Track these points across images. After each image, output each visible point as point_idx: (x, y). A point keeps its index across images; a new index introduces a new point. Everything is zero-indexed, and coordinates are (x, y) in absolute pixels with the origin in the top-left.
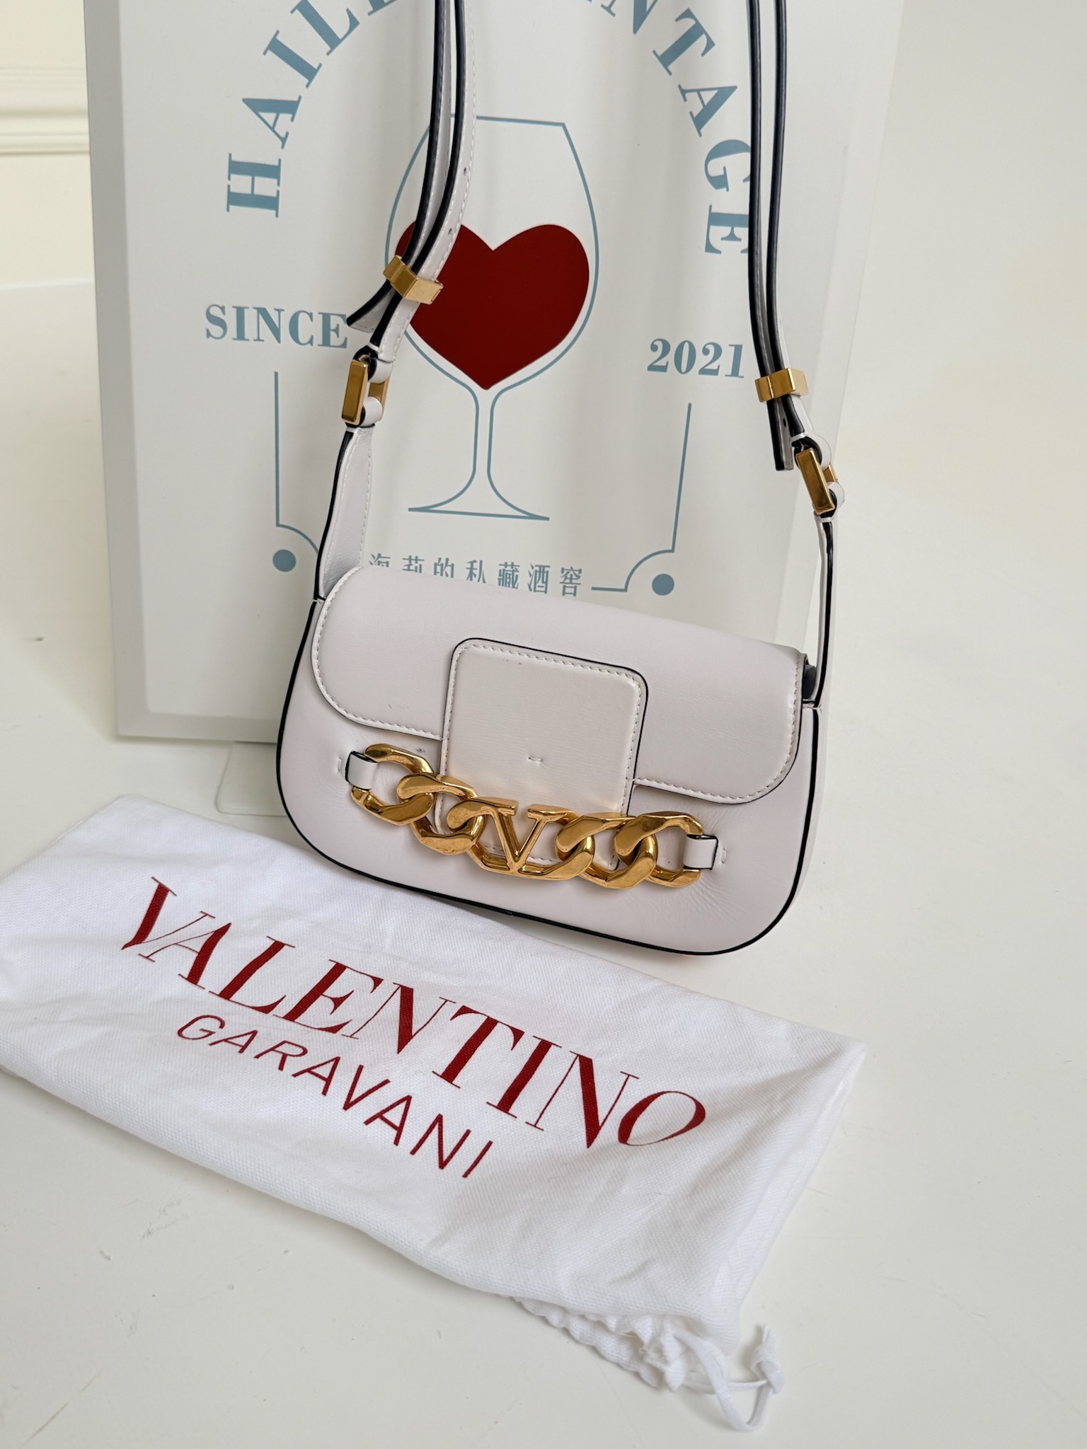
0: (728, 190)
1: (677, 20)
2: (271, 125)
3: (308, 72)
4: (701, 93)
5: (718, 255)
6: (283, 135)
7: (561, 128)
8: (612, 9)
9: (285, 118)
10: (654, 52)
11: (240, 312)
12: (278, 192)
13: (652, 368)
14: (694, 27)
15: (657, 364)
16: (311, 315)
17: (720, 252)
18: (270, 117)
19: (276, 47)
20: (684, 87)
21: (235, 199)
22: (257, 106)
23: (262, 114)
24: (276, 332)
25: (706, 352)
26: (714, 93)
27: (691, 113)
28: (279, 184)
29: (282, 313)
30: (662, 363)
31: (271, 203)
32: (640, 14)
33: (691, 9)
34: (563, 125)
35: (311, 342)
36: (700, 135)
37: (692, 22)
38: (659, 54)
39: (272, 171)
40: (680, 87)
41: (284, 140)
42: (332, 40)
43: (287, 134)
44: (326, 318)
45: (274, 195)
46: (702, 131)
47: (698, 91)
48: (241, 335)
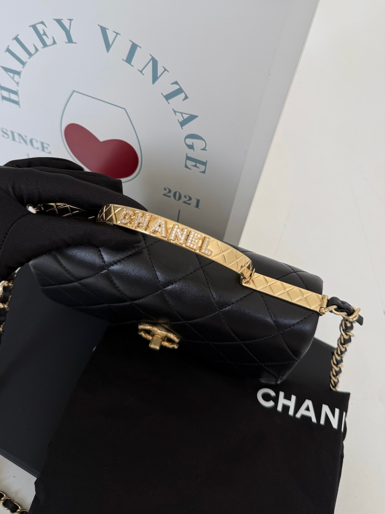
0: (194, 150)
1: (172, 84)
2: (12, 76)
3: (23, 63)
4: (183, 114)
5: (190, 170)
6: (17, 82)
7: (124, 110)
8: (143, 72)
9: (16, 77)
10: (162, 93)
11: (13, 133)
12: (19, 100)
13: (164, 195)
14: (179, 89)
15: (167, 194)
16: (37, 141)
17: (191, 169)
18: (11, 75)
19: (8, 50)
20: (175, 110)
21: (4, 98)
22: (7, 70)
23: (8, 73)
24: (26, 142)
25: (185, 197)
26: (188, 116)
27: (178, 120)
28: (19, 97)
29: (27, 138)
30: (169, 195)
31: (17, 103)
32: (155, 78)
33: (178, 81)
34: (125, 109)
35: (38, 148)
36: (182, 129)
37: (179, 87)
38: (164, 95)
39: (16, 93)
40: (173, 109)
41: (18, 83)
42: (30, 55)
43: (19, 82)
44: (42, 144)
45: (18, 101)
46: (183, 127)
47: (181, 113)
48: (14, 139)
